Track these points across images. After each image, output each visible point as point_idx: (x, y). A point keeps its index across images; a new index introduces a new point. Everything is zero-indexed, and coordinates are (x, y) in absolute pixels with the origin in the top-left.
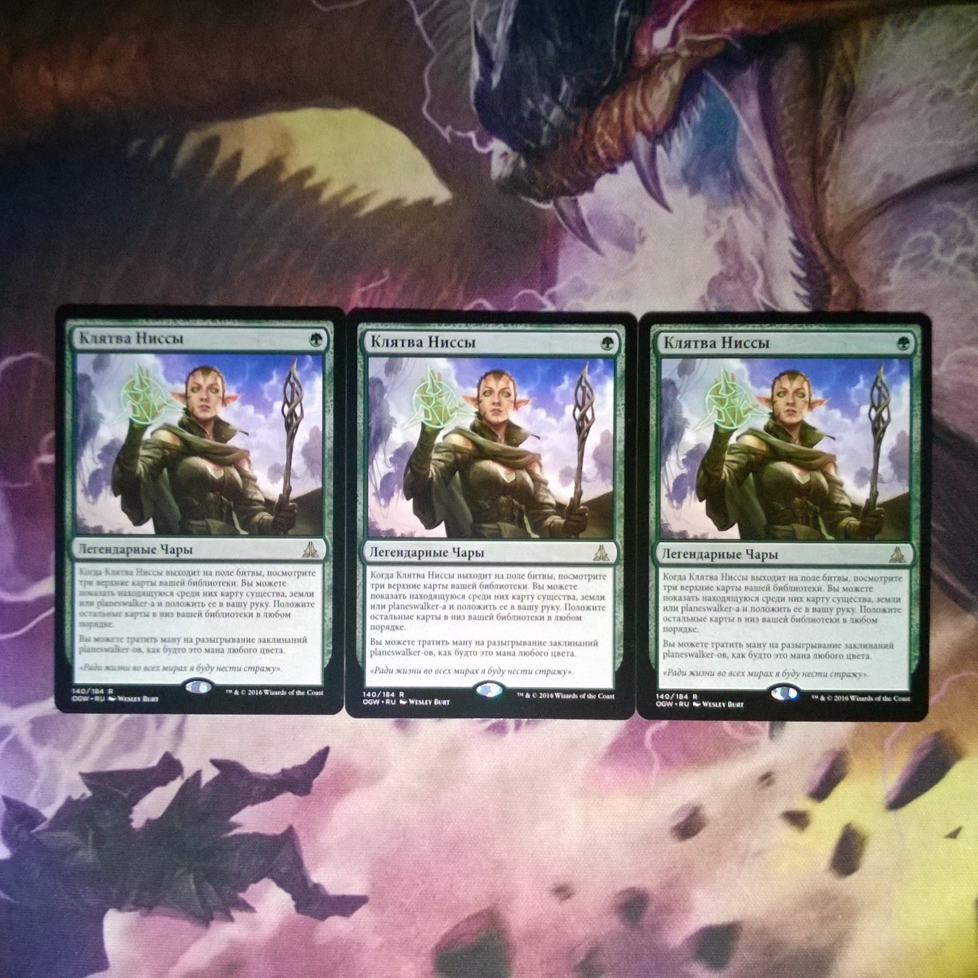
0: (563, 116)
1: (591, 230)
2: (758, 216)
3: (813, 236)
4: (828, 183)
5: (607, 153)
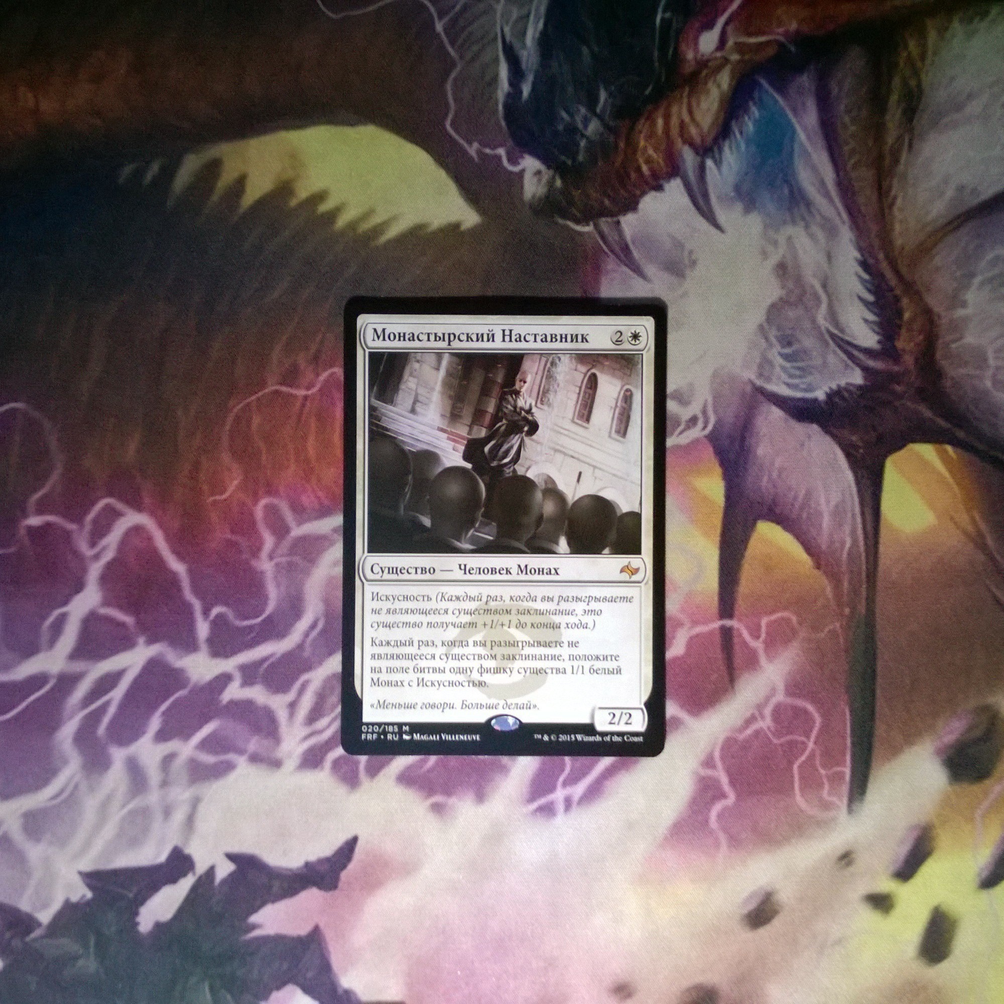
0: (601, 129)
1: (636, 254)
2: (820, 235)
3: (881, 256)
4: (895, 198)
5: (651, 169)
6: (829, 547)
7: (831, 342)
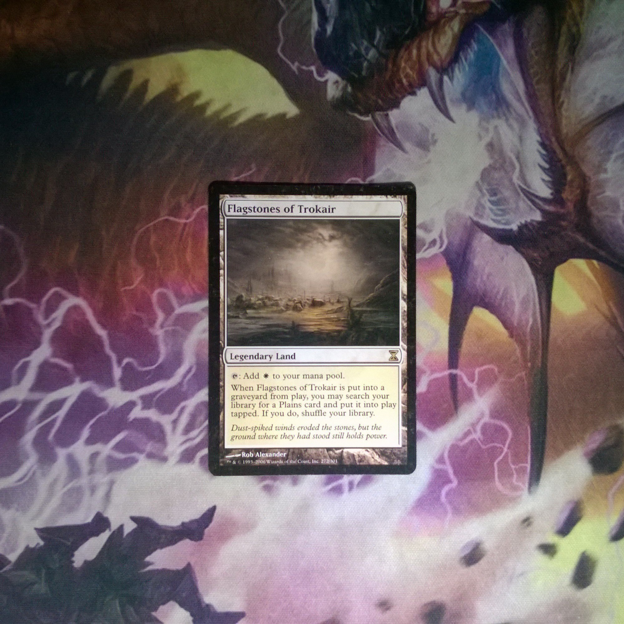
0: (377, 55)
1: (398, 135)
2: (516, 125)
3: (553, 139)
4: (563, 102)
5: (409, 81)
6: (518, 324)
7: (522, 194)
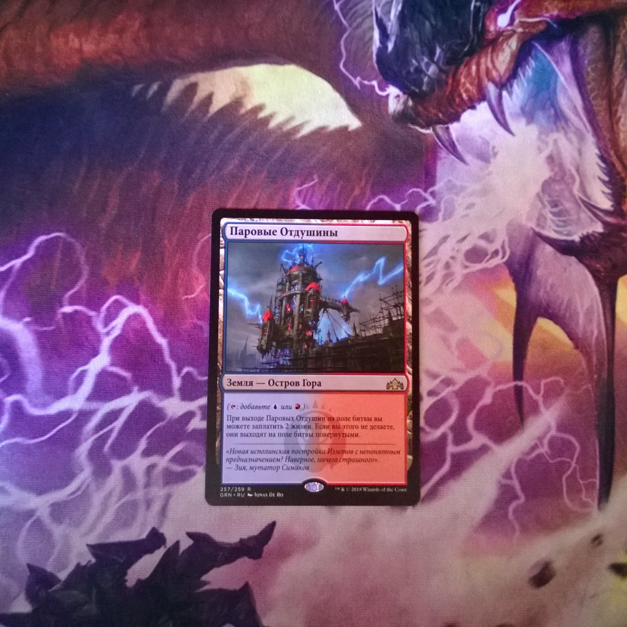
0: (437, 71)
1: (459, 148)
2: (574, 138)
3: (612, 153)
4: (620, 117)
5: (469, 96)
6: (583, 335)
7: (582, 206)
